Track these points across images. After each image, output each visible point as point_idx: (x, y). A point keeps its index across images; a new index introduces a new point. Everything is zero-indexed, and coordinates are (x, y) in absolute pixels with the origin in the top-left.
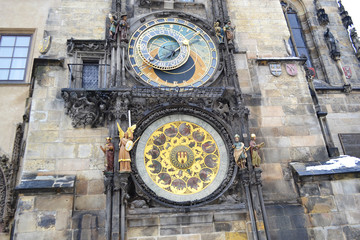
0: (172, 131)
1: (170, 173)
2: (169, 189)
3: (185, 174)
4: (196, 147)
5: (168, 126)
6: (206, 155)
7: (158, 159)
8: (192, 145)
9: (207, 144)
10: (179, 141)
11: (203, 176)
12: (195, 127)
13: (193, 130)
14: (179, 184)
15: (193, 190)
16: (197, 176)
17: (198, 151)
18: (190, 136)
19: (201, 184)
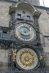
0: (30, 53)
1: (22, 58)
2: (19, 60)
3: (24, 61)
4: (31, 60)
5: (30, 51)
6: (31, 63)
7: (23, 54)
8: (31, 58)
9: (34, 61)
10: (29, 55)
11: (27, 65)
12: (35, 56)
13: (34, 56)
14: (21, 62)
15: (22, 65)
16: (26, 64)
17: (31, 61)
18: (32, 57)
19: (25, 66)
